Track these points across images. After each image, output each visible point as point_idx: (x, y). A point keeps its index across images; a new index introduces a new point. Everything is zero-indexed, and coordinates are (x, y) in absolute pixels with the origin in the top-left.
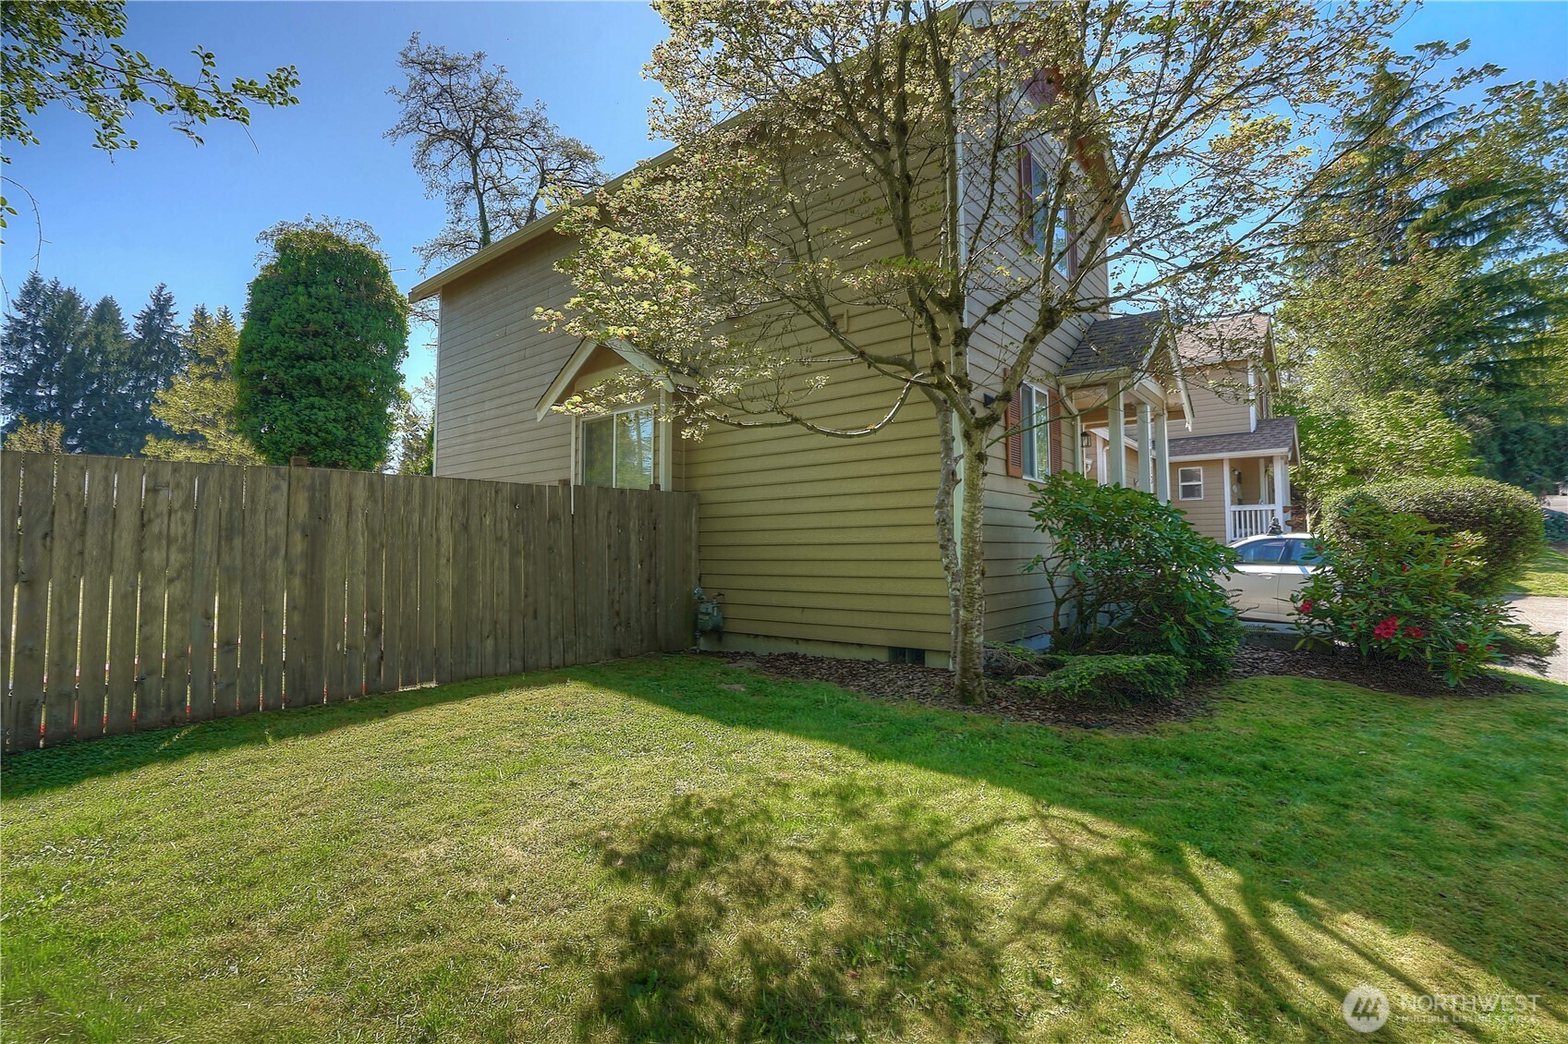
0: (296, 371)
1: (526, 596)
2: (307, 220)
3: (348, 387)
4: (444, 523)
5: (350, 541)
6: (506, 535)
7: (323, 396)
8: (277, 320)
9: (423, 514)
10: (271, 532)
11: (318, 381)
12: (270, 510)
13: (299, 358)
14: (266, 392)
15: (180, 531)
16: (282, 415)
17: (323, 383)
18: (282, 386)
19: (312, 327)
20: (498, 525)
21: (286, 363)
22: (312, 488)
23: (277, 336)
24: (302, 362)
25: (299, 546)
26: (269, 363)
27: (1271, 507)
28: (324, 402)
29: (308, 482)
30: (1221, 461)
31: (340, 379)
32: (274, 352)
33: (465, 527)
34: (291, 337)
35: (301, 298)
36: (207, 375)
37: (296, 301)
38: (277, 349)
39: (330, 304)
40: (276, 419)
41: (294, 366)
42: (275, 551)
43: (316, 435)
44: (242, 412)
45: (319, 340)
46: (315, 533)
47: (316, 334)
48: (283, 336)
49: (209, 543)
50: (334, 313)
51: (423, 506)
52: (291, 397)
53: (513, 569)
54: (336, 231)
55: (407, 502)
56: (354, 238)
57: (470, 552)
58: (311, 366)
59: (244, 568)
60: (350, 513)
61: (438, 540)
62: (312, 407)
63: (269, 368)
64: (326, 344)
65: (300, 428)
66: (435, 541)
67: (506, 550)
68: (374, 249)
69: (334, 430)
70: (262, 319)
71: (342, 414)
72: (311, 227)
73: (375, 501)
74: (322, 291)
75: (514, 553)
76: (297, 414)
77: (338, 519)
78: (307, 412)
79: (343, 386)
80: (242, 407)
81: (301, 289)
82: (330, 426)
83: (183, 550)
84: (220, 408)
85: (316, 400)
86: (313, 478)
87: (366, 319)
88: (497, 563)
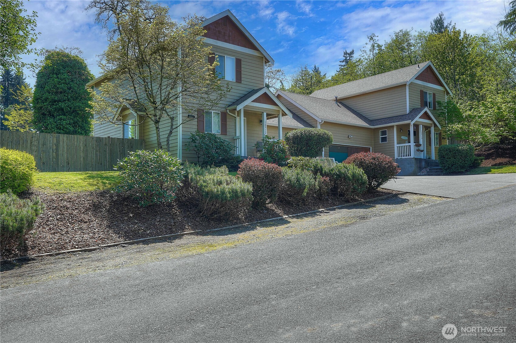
0: (54, 106)
1: (99, 160)
2: (56, 48)
3: (73, 111)
4: (81, 144)
5: (63, 147)
6: (95, 147)
7: (64, 115)
8: (47, 88)
9: (77, 143)
10: (50, 145)
11: (62, 109)
12: (50, 141)
13: (55, 101)
14: (44, 114)
15: (36, 144)
16: (50, 123)
17: (65, 110)
18: (50, 112)
19: (60, 90)
20: (93, 145)
21: (51, 103)
22: (57, 137)
23: (47, 94)
24: (56, 102)
25: (55, 148)
26: (45, 104)
27: (409, 144)
28: (65, 117)
29: (56, 136)
30: (393, 127)
31: (70, 108)
32: (46, 99)
33: (86, 145)
34: (52, 94)
35: (55, 79)
36: (22, 109)
37: (53, 80)
38: (47, 98)
39: (66, 81)
40: (48, 124)
41: (53, 104)
42: (51, 148)
43: (63, 130)
44: (35, 122)
45: (62, 95)
46: (57, 145)
47: (61, 93)
48: (49, 93)
49: (40, 146)
50: (67, 84)
51: (77, 141)
52: (53, 116)
53: (96, 154)
54: (67, 51)
55: (74, 140)
56: (73, 53)
57: (87, 150)
58: (60, 104)
59: (46, 151)
60: (63, 142)
61: (80, 148)
62: (61, 119)
63: (45, 105)
64: (65, 96)
65: (57, 128)
66: (79, 148)
67: (95, 150)
68: (81, 57)
69: (69, 128)
70: (42, 87)
71: (72, 121)
72: (58, 50)
73: (68, 140)
74: (62, 77)
75: (97, 151)
76: (55, 122)
77: (61, 143)
78: (59, 121)
79: (72, 111)
80: (36, 120)
81: (55, 76)
82: (68, 126)
83: (37, 147)
84: (27, 121)
85: (62, 117)
86: (57, 136)
87: (79, 86)
88: (92, 153)
